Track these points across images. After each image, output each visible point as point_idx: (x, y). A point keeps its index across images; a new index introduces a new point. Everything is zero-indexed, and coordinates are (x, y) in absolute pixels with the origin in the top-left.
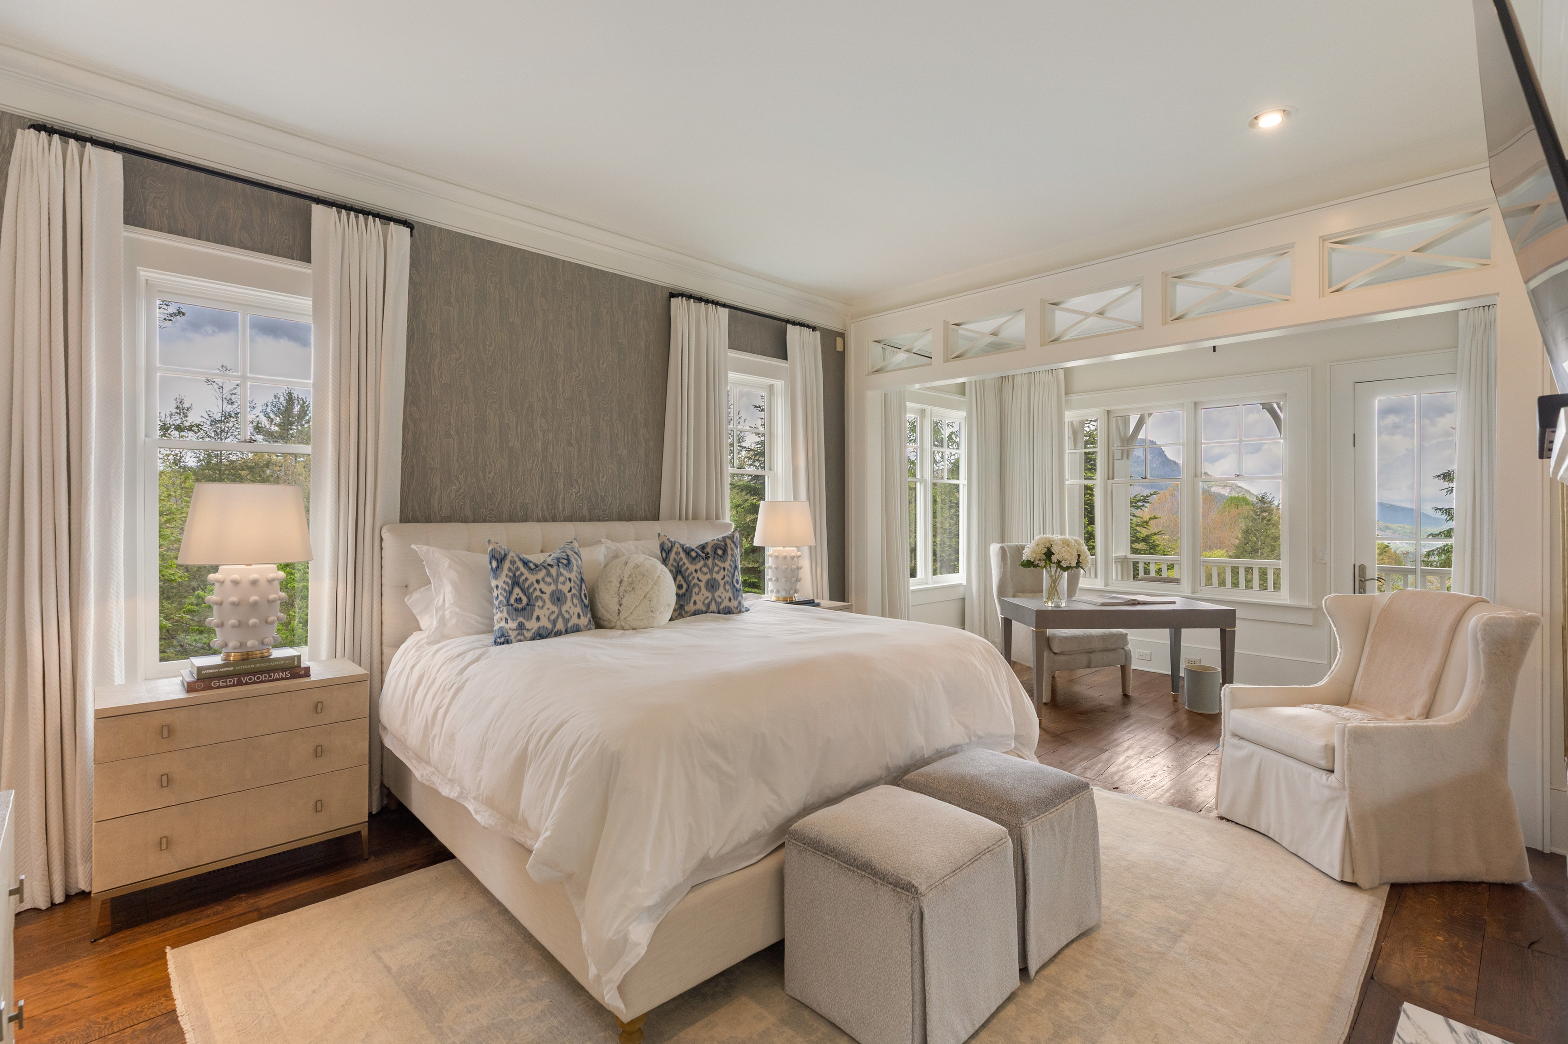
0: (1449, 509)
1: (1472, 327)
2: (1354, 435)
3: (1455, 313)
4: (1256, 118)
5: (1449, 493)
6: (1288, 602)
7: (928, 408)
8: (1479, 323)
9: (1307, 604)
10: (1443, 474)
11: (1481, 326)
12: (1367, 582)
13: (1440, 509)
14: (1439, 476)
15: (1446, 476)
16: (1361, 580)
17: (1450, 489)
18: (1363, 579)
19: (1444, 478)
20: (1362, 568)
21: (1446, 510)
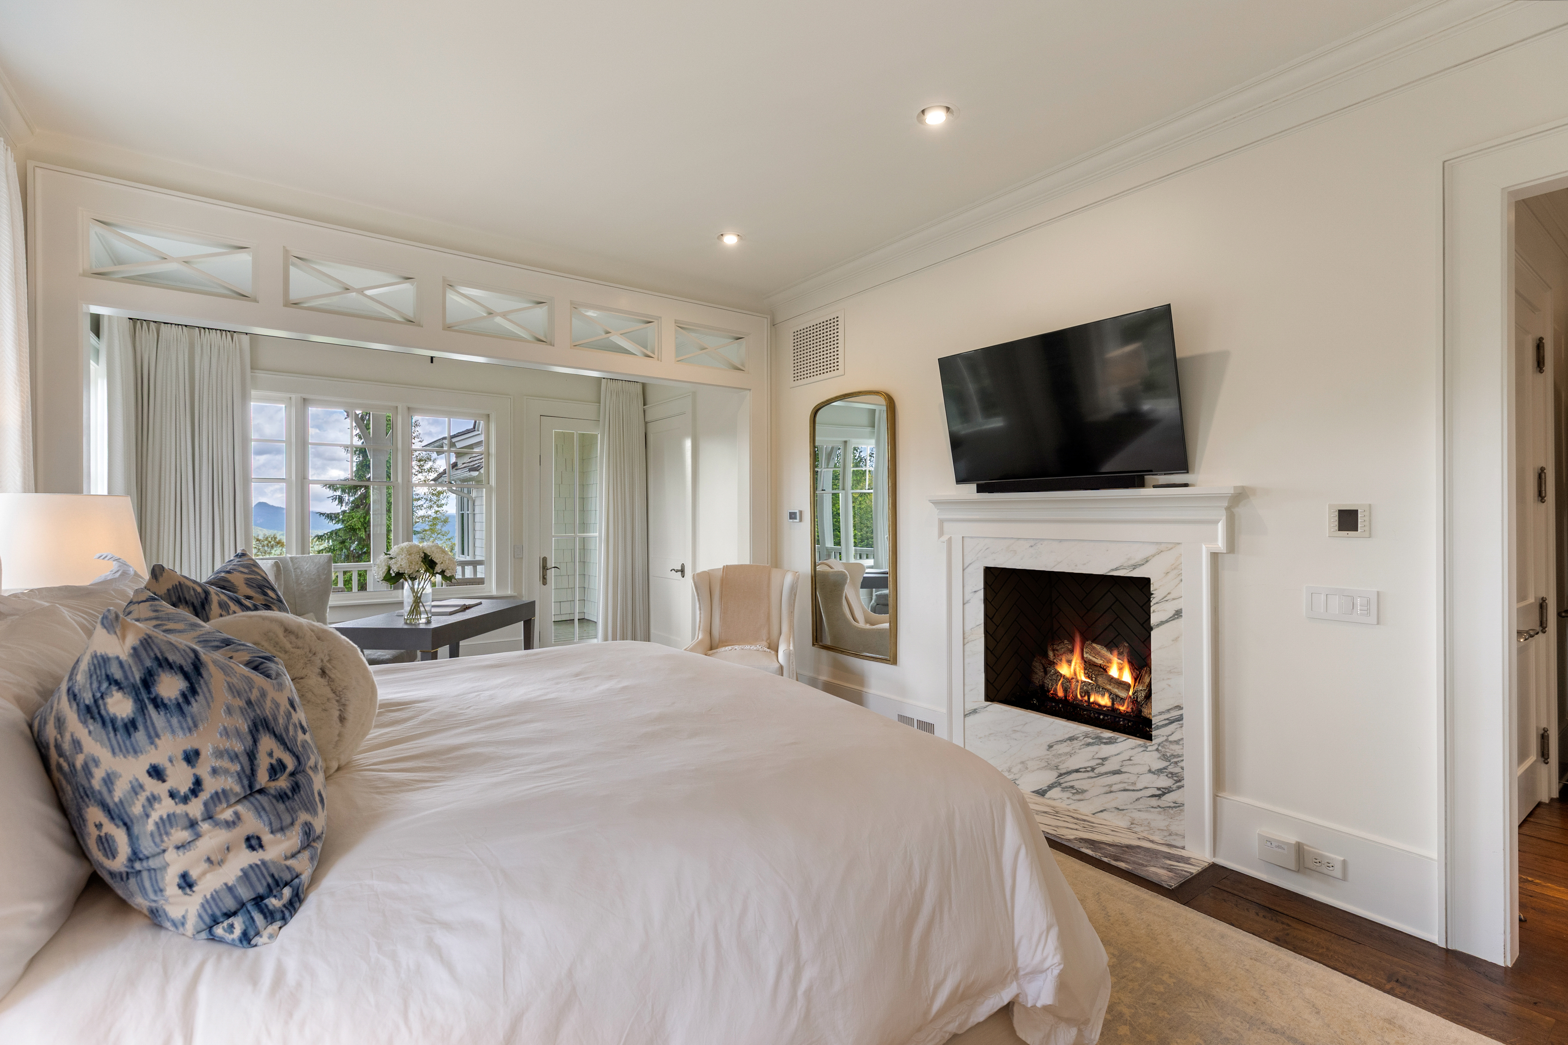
2: (540, 456)
3: (599, 380)
4: (722, 235)
6: (495, 594)
9: (510, 593)
12: (549, 570)
18: (546, 568)
20: (545, 560)
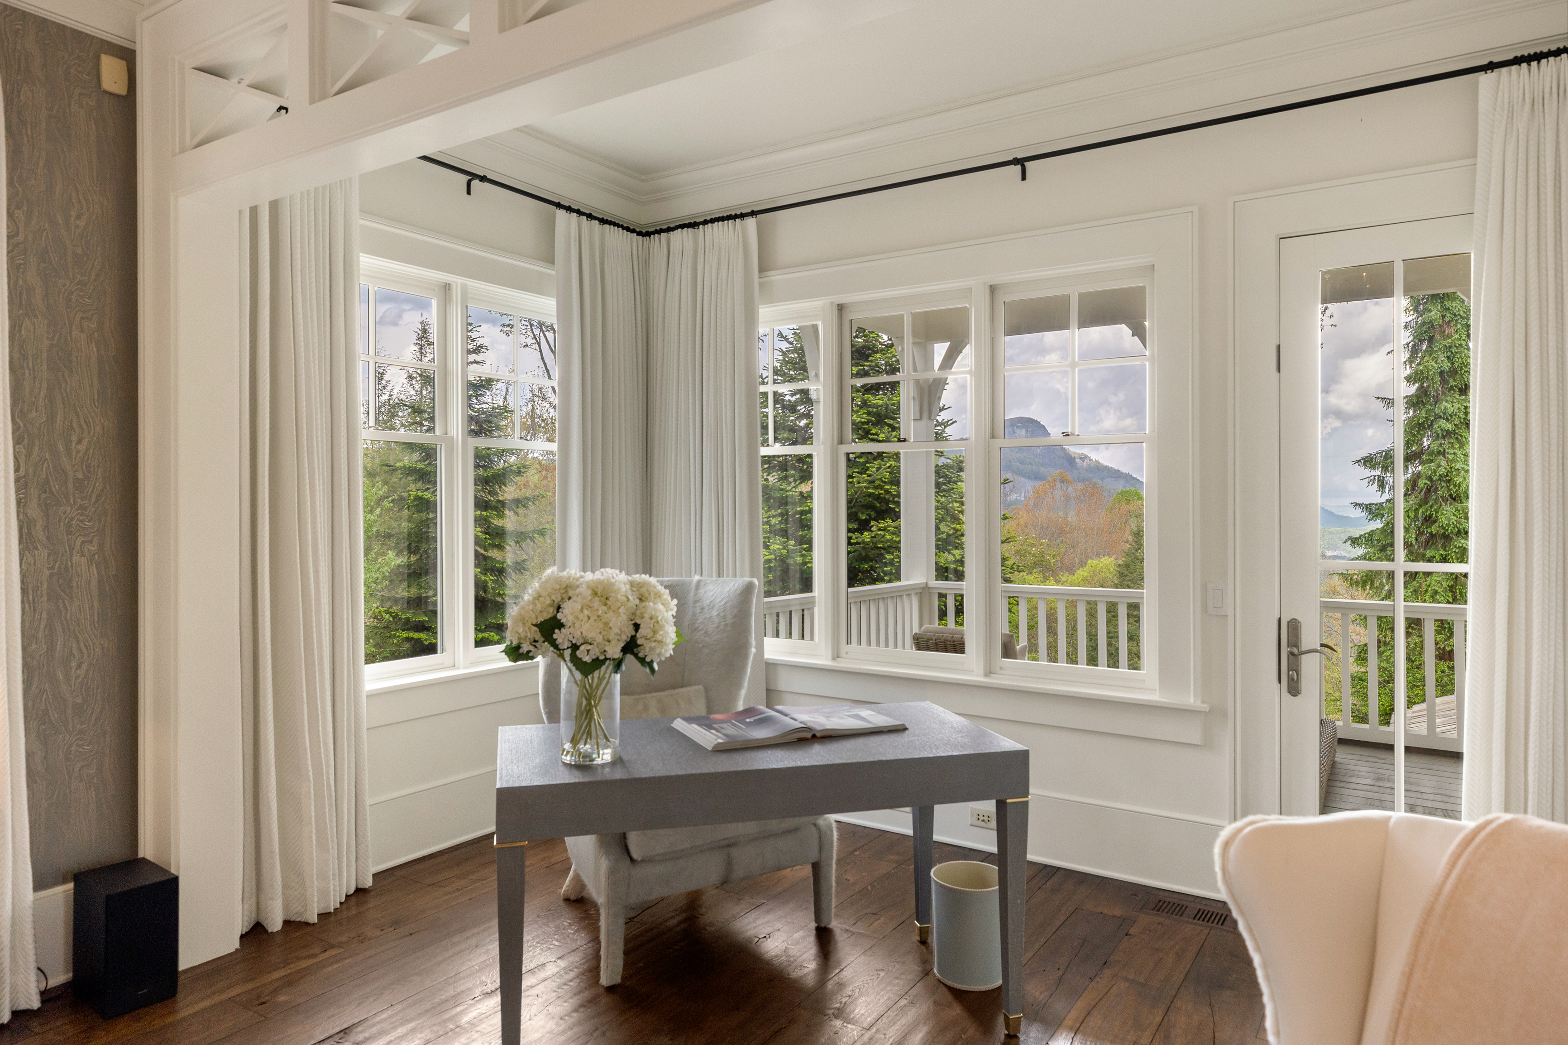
0: (1370, 504)
1: (1506, 106)
2: (1279, 347)
5: (1371, 483)
6: (1154, 697)
7: (457, 281)
8: (1521, 97)
9: (1192, 701)
10: (1364, 459)
11: (1523, 105)
12: (1303, 657)
13: (1360, 505)
14: (1359, 461)
15: (1368, 461)
16: (1292, 654)
17: (1372, 478)
18: (1295, 651)
19: (1365, 464)
20: (1294, 626)
21: (1367, 505)
